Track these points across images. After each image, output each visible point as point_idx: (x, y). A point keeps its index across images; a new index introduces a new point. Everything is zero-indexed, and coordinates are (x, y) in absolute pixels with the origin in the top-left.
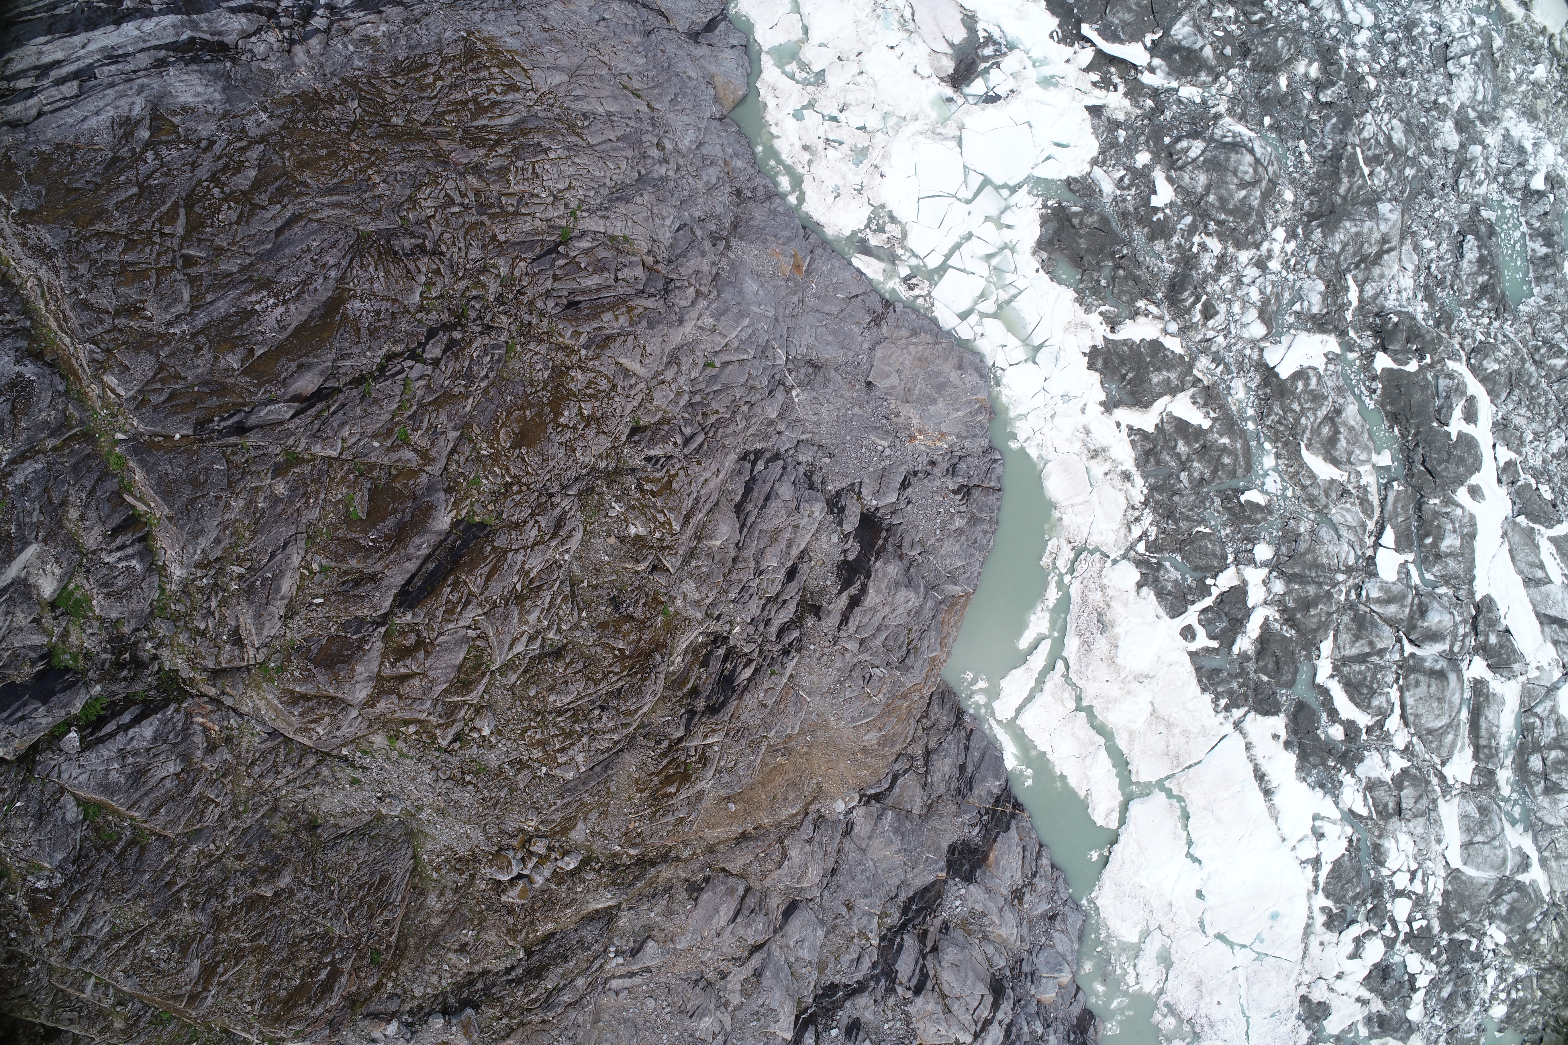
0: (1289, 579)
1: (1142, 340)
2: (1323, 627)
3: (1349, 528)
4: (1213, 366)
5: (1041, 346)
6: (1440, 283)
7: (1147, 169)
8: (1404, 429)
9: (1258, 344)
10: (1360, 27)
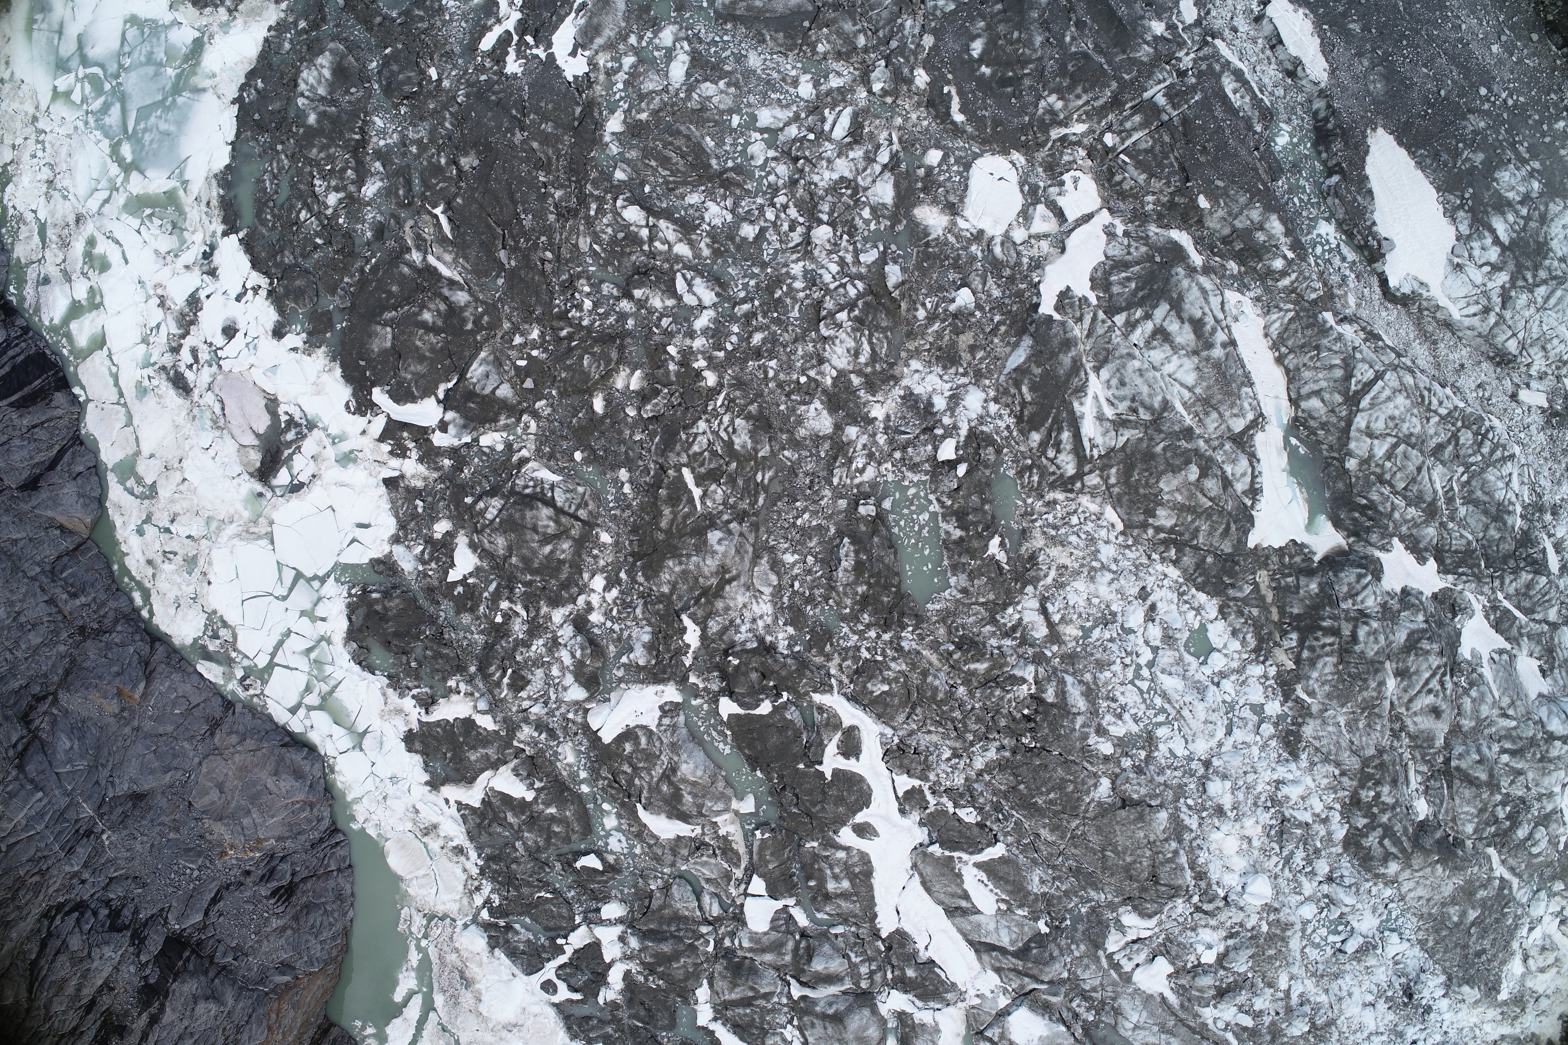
0: (644, 936)
1: (456, 719)
2: (694, 977)
3: (708, 881)
4: (536, 734)
5: (365, 732)
6: (810, 600)
7: (450, 535)
8: (767, 772)
9: (580, 707)
10: (701, 307)
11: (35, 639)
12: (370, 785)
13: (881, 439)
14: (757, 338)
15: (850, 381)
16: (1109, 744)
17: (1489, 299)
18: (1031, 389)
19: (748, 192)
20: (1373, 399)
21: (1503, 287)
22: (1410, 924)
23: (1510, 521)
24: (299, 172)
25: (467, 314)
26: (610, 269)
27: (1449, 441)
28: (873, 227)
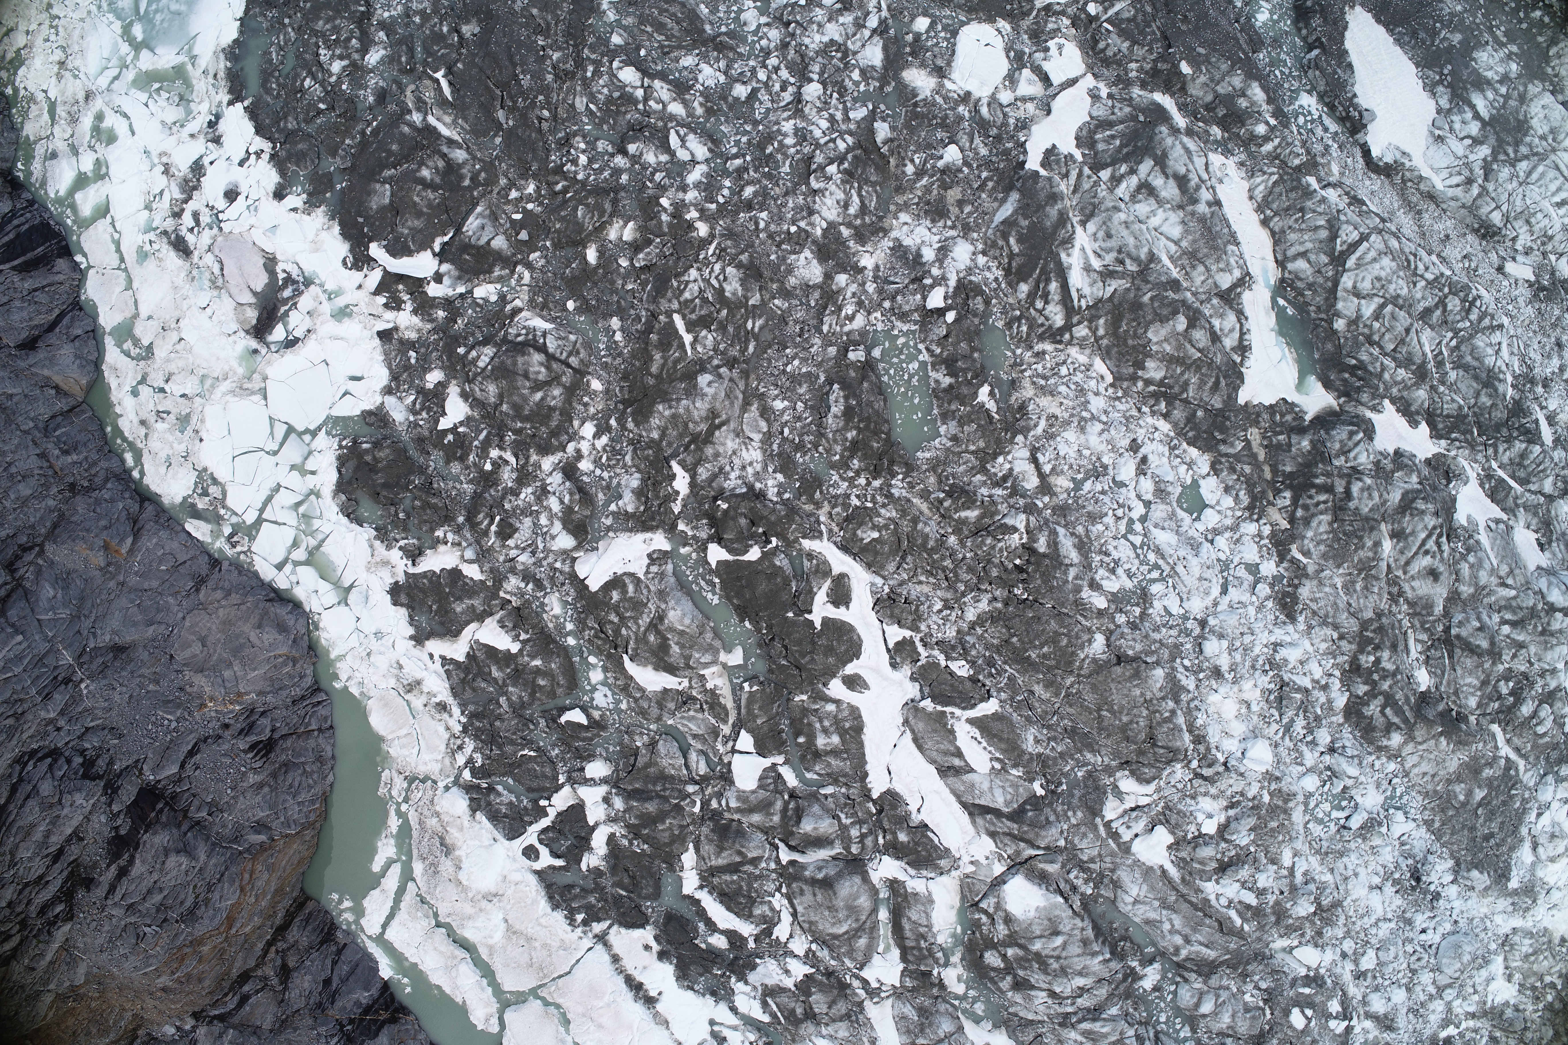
0: (628, 795)
1: (442, 570)
2: (680, 839)
3: (695, 736)
4: (522, 585)
5: (351, 586)
6: (800, 447)
7: (441, 386)
8: (755, 623)
9: (568, 556)
10: (694, 162)
11: (25, 490)
12: (354, 641)
13: (871, 287)
14: (749, 191)
15: (840, 233)
16: (1103, 598)
17: (1471, 171)
18: (1018, 241)
19: (741, 55)
20: (1359, 259)
21: (1484, 160)
22: (1415, 802)
23: (1501, 388)
24: (306, 44)
25: (464, 171)
26: (605, 127)
27: (1436, 306)
28: (862, 88)
